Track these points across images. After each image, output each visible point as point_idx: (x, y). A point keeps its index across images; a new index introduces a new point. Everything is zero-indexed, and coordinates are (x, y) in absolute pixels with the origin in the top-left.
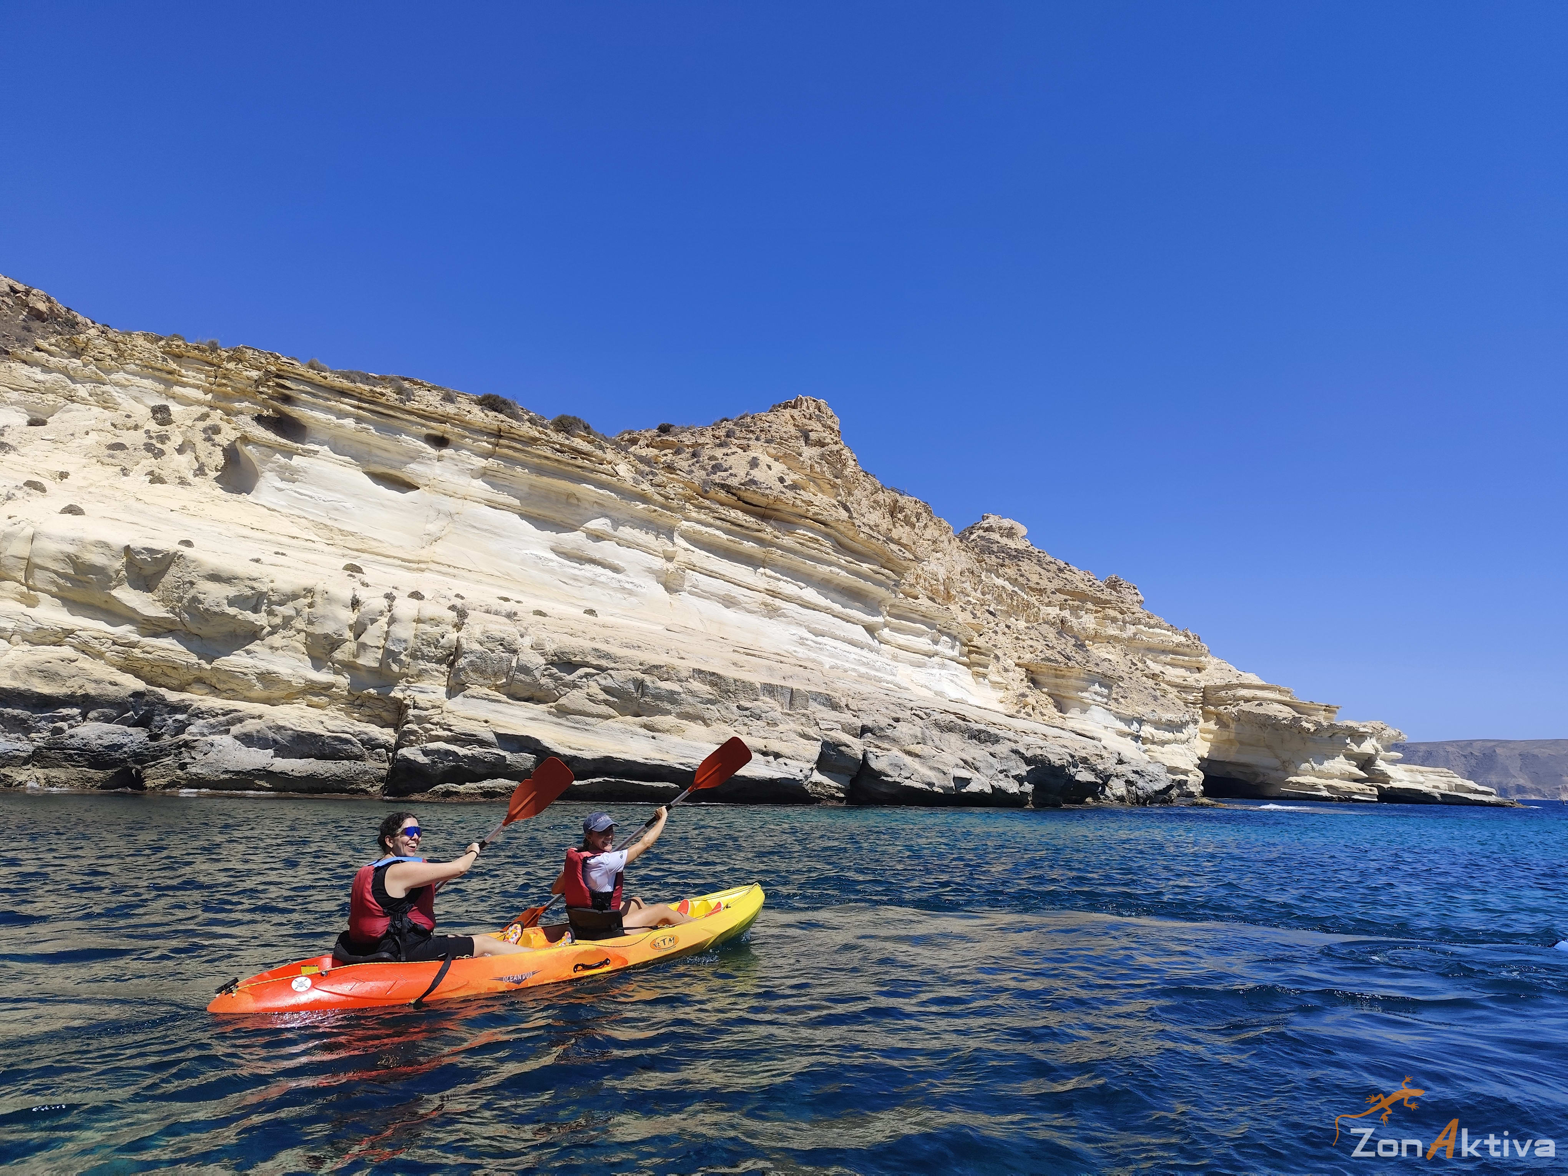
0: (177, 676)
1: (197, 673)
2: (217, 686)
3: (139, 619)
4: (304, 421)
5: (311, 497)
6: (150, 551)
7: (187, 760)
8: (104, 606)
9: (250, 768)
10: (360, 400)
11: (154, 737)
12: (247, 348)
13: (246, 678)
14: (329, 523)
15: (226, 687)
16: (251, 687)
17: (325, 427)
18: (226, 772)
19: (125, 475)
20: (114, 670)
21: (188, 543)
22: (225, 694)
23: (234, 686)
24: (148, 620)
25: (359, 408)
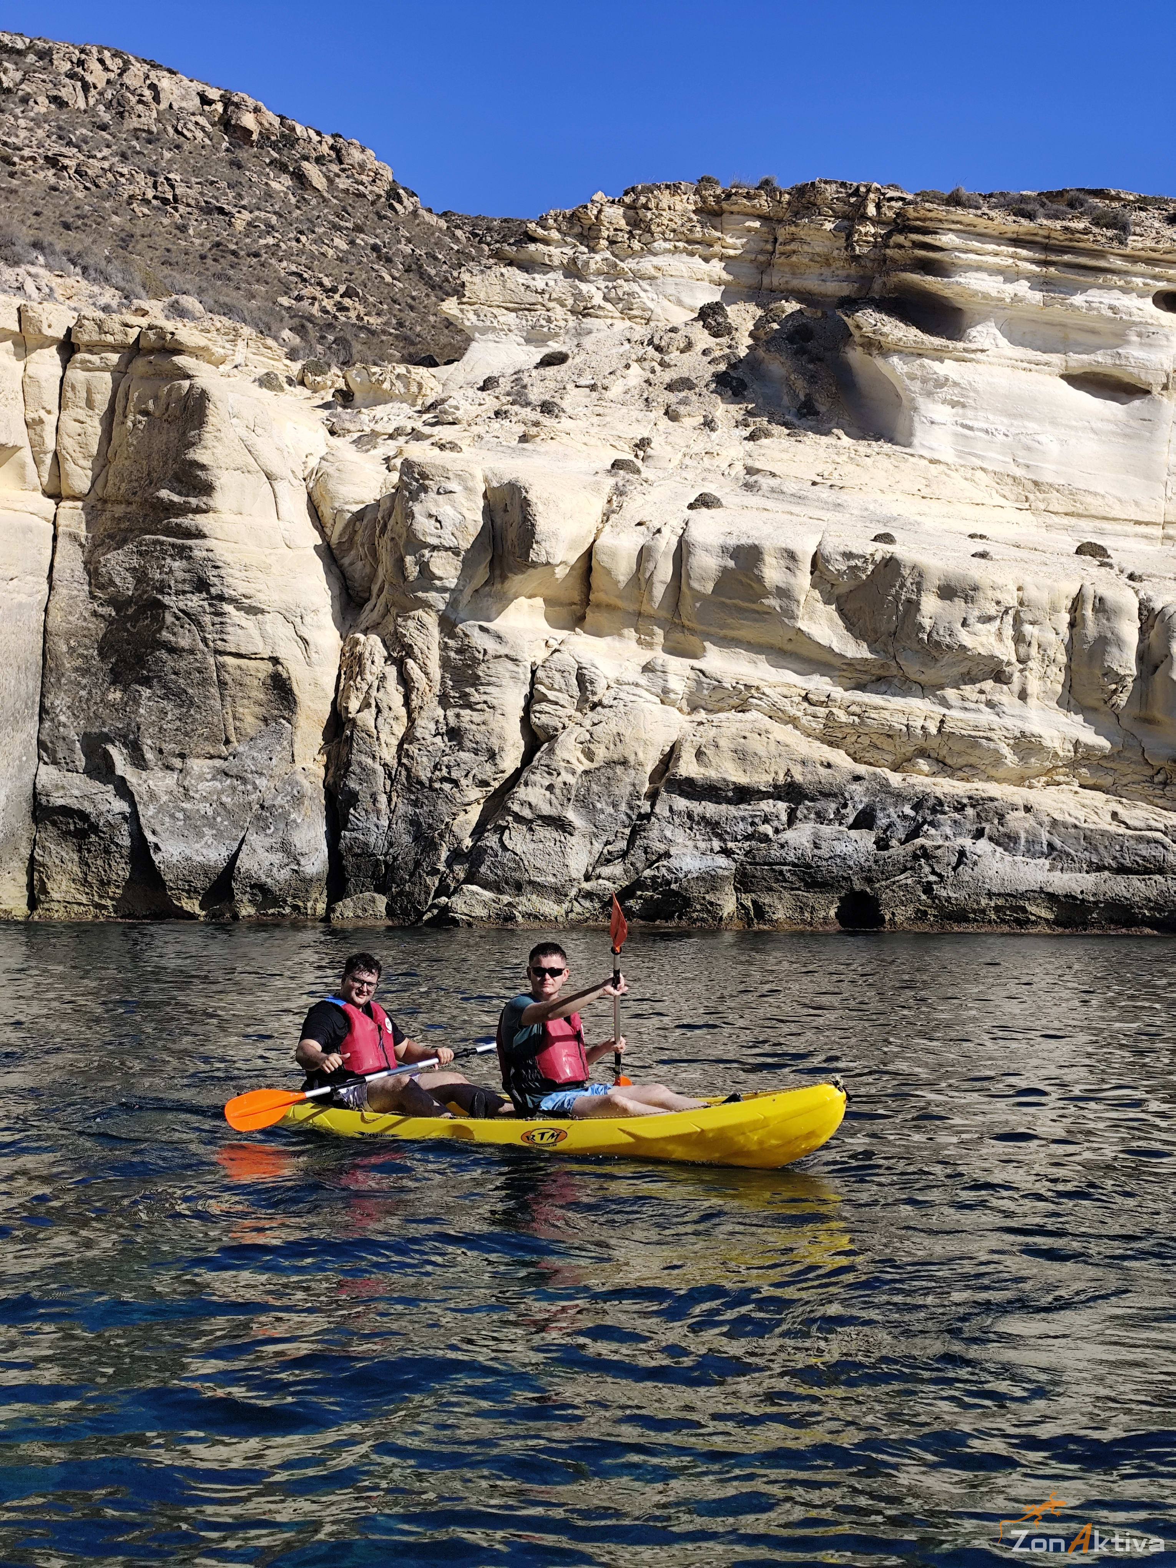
0: (891, 749)
1: (921, 742)
2: (948, 761)
3: (837, 662)
4: (959, 302)
5: (987, 432)
6: (848, 556)
7: (932, 878)
8: (789, 647)
9: (1022, 888)
10: (1046, 248)
11: (882, 844)
12: (826, 182)
13: (992, 745)
14: (1019, 472)
15: (961, 761)
16: (998, 759)
17: (996, 306)
18: (990, 895)
19: (713, 430)
20: (818, 743)
21: (885, 538)
22: (960, 774)
23: (972, 760)
24: (850, 664)
25: (1046, 263)
